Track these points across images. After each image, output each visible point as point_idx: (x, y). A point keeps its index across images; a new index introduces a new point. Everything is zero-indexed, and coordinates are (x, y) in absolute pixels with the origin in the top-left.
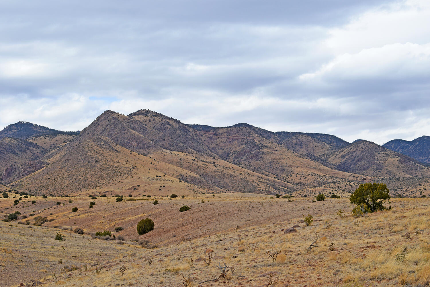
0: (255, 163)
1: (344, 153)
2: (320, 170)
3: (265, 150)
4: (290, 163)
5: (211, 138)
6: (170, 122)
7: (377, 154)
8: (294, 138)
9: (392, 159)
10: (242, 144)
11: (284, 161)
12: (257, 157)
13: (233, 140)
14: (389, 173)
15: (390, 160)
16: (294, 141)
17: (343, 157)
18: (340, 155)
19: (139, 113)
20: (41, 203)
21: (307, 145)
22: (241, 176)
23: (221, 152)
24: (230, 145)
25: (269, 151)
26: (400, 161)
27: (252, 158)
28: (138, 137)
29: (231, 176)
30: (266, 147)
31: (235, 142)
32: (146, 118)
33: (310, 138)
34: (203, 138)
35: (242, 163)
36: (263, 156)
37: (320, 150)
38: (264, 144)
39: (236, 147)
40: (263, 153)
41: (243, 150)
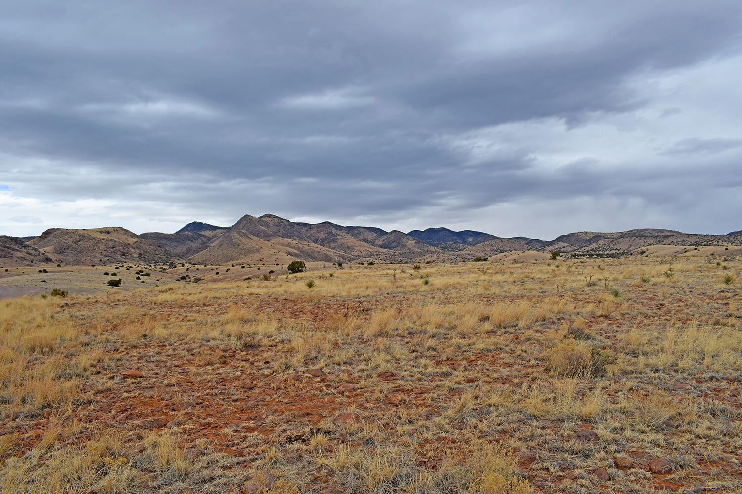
0: (333, 245)
1: (385, 238)
2: (370, 248)
3: (339, 237)
4: (353, 244)
5: (307, 230)
6: (284, 221)
7: (403, 238)
8: (356, 229)
9: (411, 242)
10: (325, 234)
11: (349, 243)
12: (334, 241)
13: (320, 231)
14: (409, 249)
15: (410, 242)
16: (356, 232)
17: (384, 240)
18: (382, 239)
19: (265, 216)
20: (202, 270)
21: (363, 234)
22: (324, 252)
23: (313, 238)
24: (318, 234)
25: (341, 237)
26: (415, 242)
27: (331, 242)
28: (264, 230)
29: (318, 252)
30: (339, 235)
31: (322, 232)
32: (269, 219)
33: (365, 230)
34: (302, 230)
35: (326, 244)
37: (371, 236)
39: (322, 235)
40: (337, 239)
41: (326, 237)
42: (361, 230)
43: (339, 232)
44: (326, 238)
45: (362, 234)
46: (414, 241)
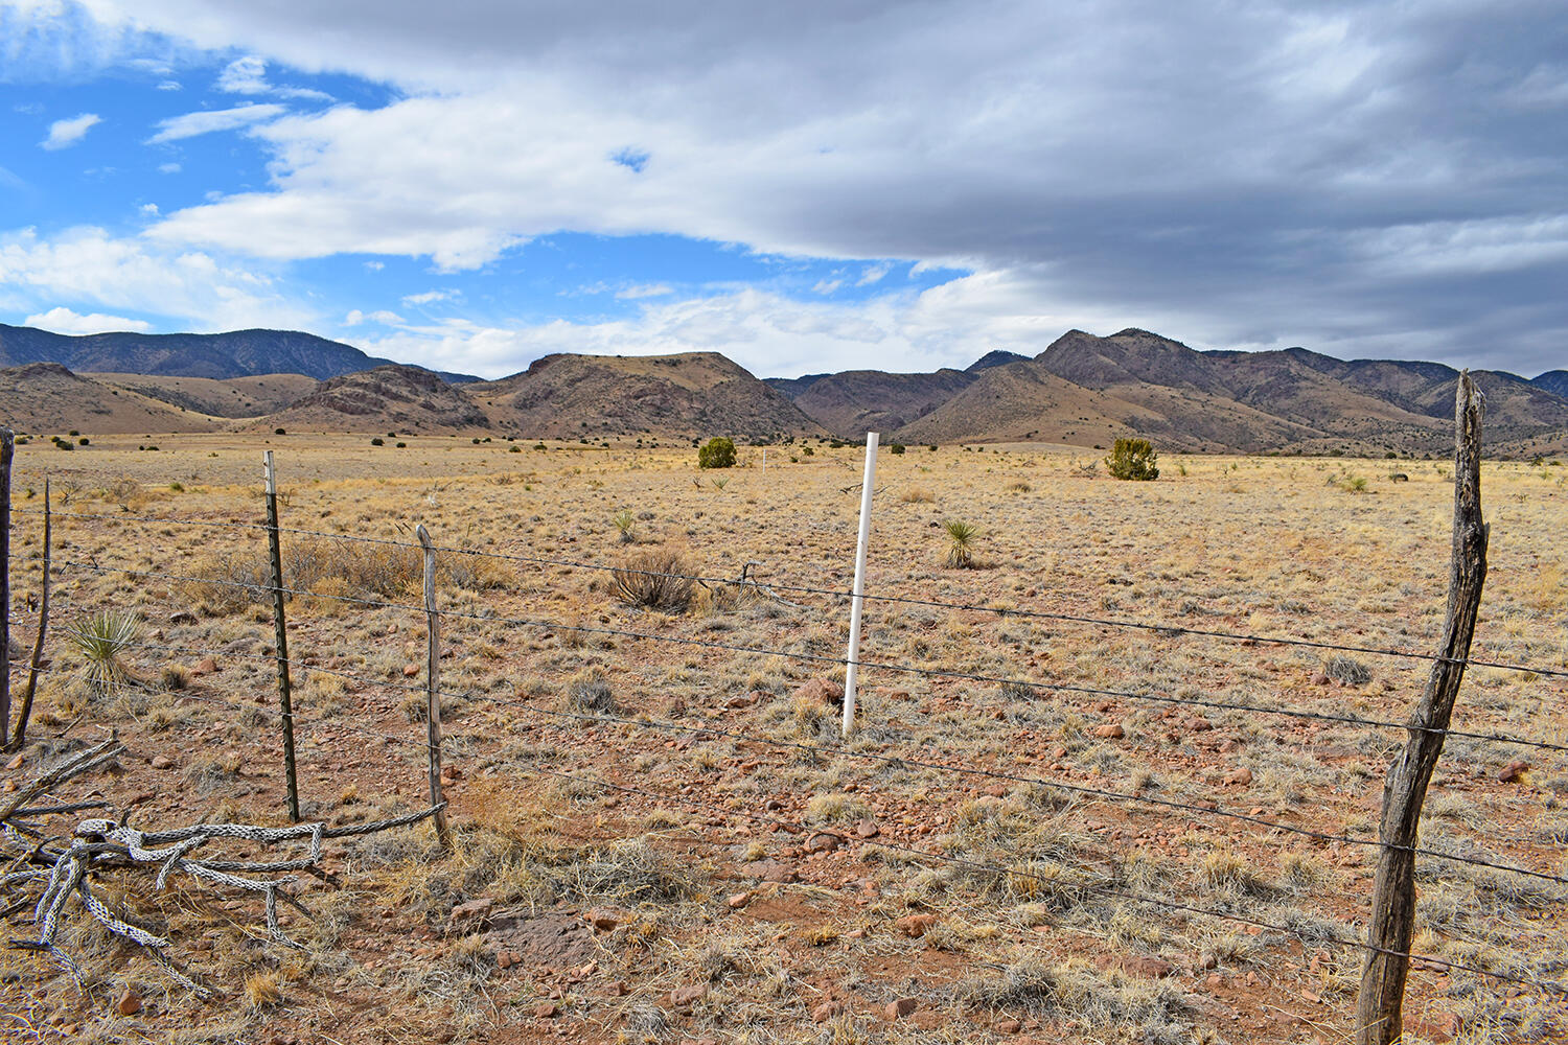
0: (1283, 403)
1: (1442, 389)
2: (1388, 413)
3: (1303, 384)
4: (1338, 402)
5: (1226, 367)
6: (1167, 345)
7: (1493, 389)
8: (1369, 367)
9: (1518, 398)
10: (1271, 375)
11: (1329, 400)
12: (1289, 393)
13: (1259, 370)
14: (1508, 418)
15: (1514, 398)
16: (1369, 373)
17: (1440, 394)
18: (1436, 392)
19: (1124, 333)
21: (1389, 377)
22: (1239, 421)
23: (1237, 387)
24: (1253, 377)
25: (1309, 384)
26: (1531, 400)
27: (1279, 396)
28: (1107, 366)
29: (1224, 420)
30: (1306, 379)
31: (1262, 372)
32: (1131, 340)
33: (1396, 368)
34: (1214, 368)
35: (1265, 402)
36: (1298, 392)
37: (1407, 384)
38: (1305, 375)
39: (1261, 379)
40: (1298, 388)
41: (1268, 383)
42: (1384, 368)
43: (1307, 372)
44: (1270, 386)
45: (1384, 379)
46: (1526, 397)
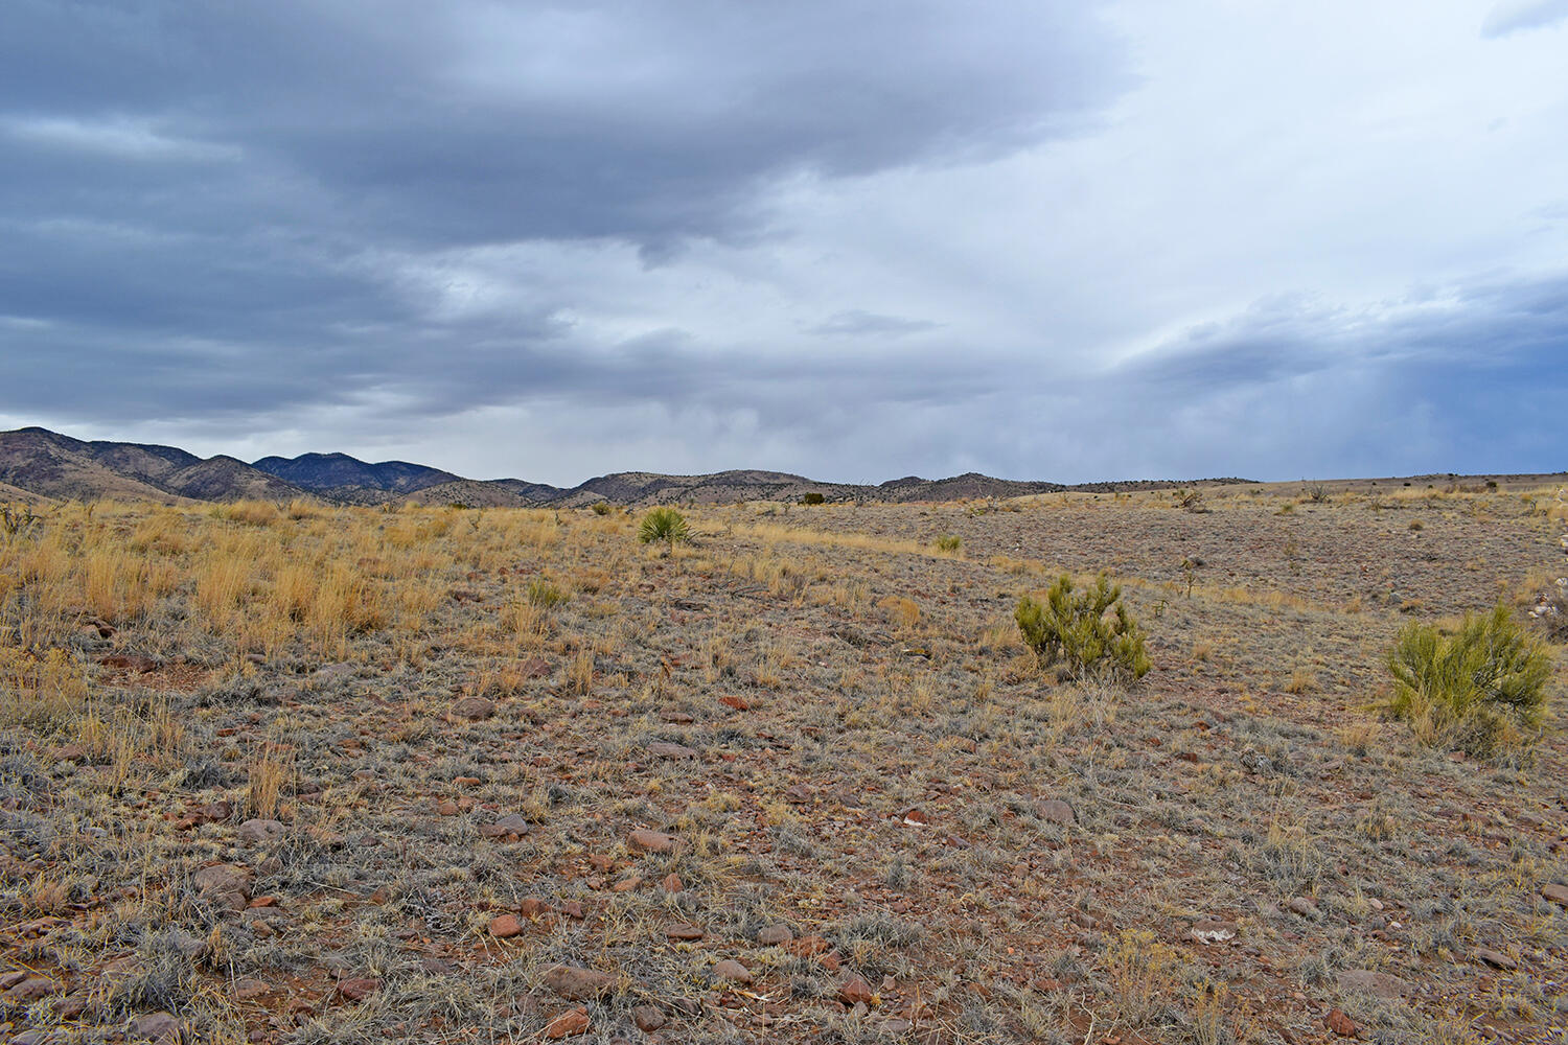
0: (48, 484)
1: (190, 473)
2: (151, 495)
3: (66, 466)
4: (105, 484)
7: (236, 474)
8: (118, 450)
9: (257, 482)
10: (28, 457)
11: (95, 483)
12: (53, 475)
13: (14, 451)
15: (255, 483)
16: (116, 455)
17: (189, 478)
18: (185, 475)
21: (136, 460)
24: (8, 458)
25: (73, 467)
26: (269, 485)
27: (44, 477)
30: (68, 461)
31: (18, 454)
33: (142, 451)
35: (28, 483)
36: (63, 474)
37: (156, 467)
38: (65, 457)
39: (18, 461)
40: (62, 470)
41: (29, 465)
42: (131, 451)
43: (67, 454)
44: (31, 469)
45: (132, 462)
46: (264, 482)
